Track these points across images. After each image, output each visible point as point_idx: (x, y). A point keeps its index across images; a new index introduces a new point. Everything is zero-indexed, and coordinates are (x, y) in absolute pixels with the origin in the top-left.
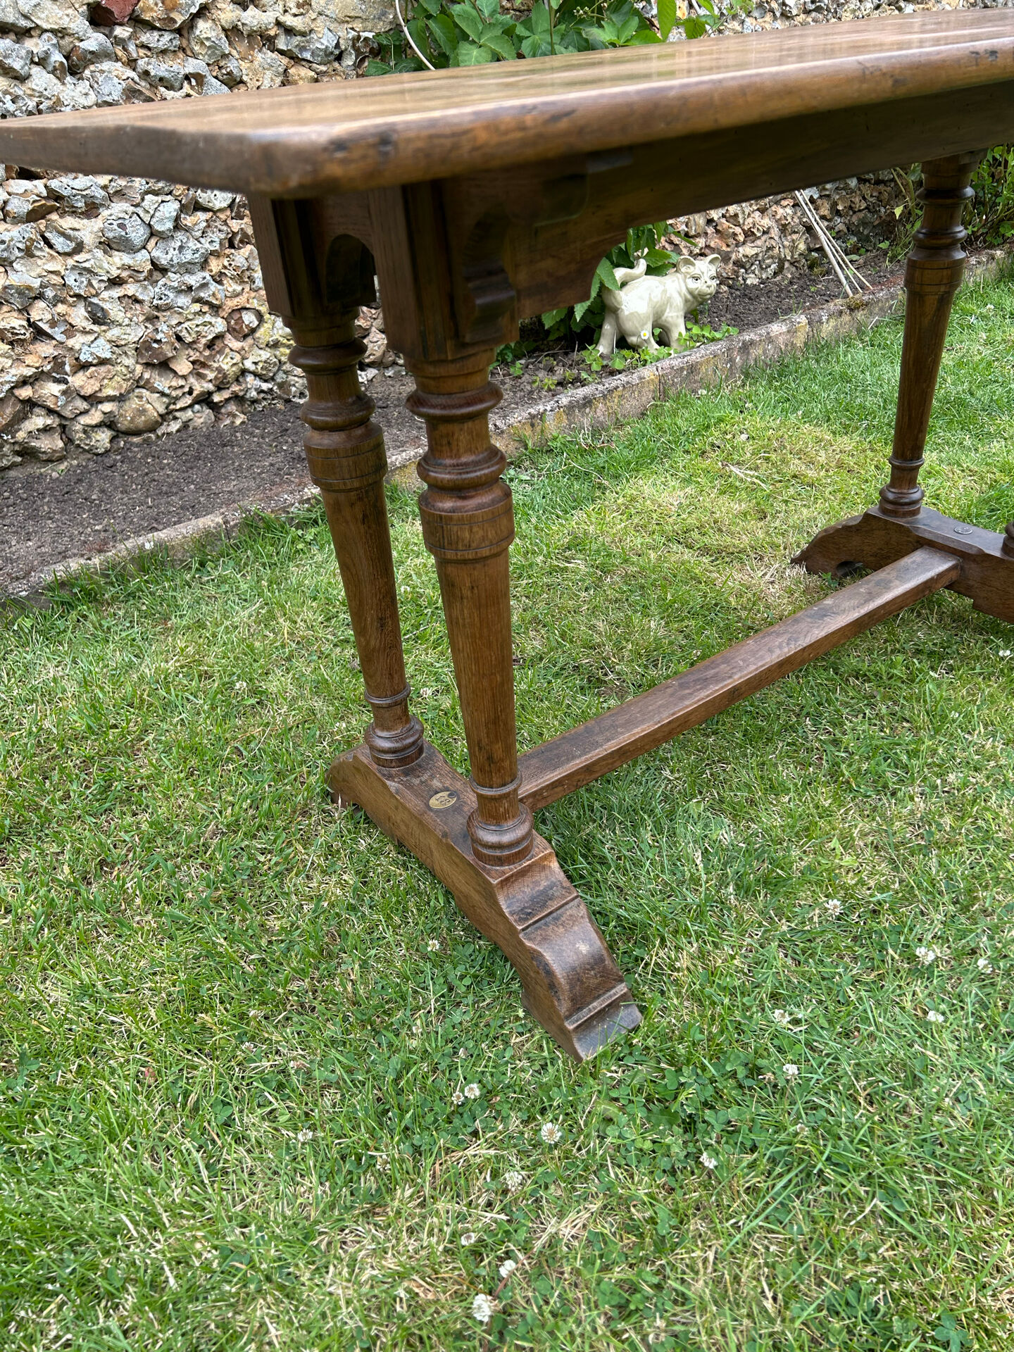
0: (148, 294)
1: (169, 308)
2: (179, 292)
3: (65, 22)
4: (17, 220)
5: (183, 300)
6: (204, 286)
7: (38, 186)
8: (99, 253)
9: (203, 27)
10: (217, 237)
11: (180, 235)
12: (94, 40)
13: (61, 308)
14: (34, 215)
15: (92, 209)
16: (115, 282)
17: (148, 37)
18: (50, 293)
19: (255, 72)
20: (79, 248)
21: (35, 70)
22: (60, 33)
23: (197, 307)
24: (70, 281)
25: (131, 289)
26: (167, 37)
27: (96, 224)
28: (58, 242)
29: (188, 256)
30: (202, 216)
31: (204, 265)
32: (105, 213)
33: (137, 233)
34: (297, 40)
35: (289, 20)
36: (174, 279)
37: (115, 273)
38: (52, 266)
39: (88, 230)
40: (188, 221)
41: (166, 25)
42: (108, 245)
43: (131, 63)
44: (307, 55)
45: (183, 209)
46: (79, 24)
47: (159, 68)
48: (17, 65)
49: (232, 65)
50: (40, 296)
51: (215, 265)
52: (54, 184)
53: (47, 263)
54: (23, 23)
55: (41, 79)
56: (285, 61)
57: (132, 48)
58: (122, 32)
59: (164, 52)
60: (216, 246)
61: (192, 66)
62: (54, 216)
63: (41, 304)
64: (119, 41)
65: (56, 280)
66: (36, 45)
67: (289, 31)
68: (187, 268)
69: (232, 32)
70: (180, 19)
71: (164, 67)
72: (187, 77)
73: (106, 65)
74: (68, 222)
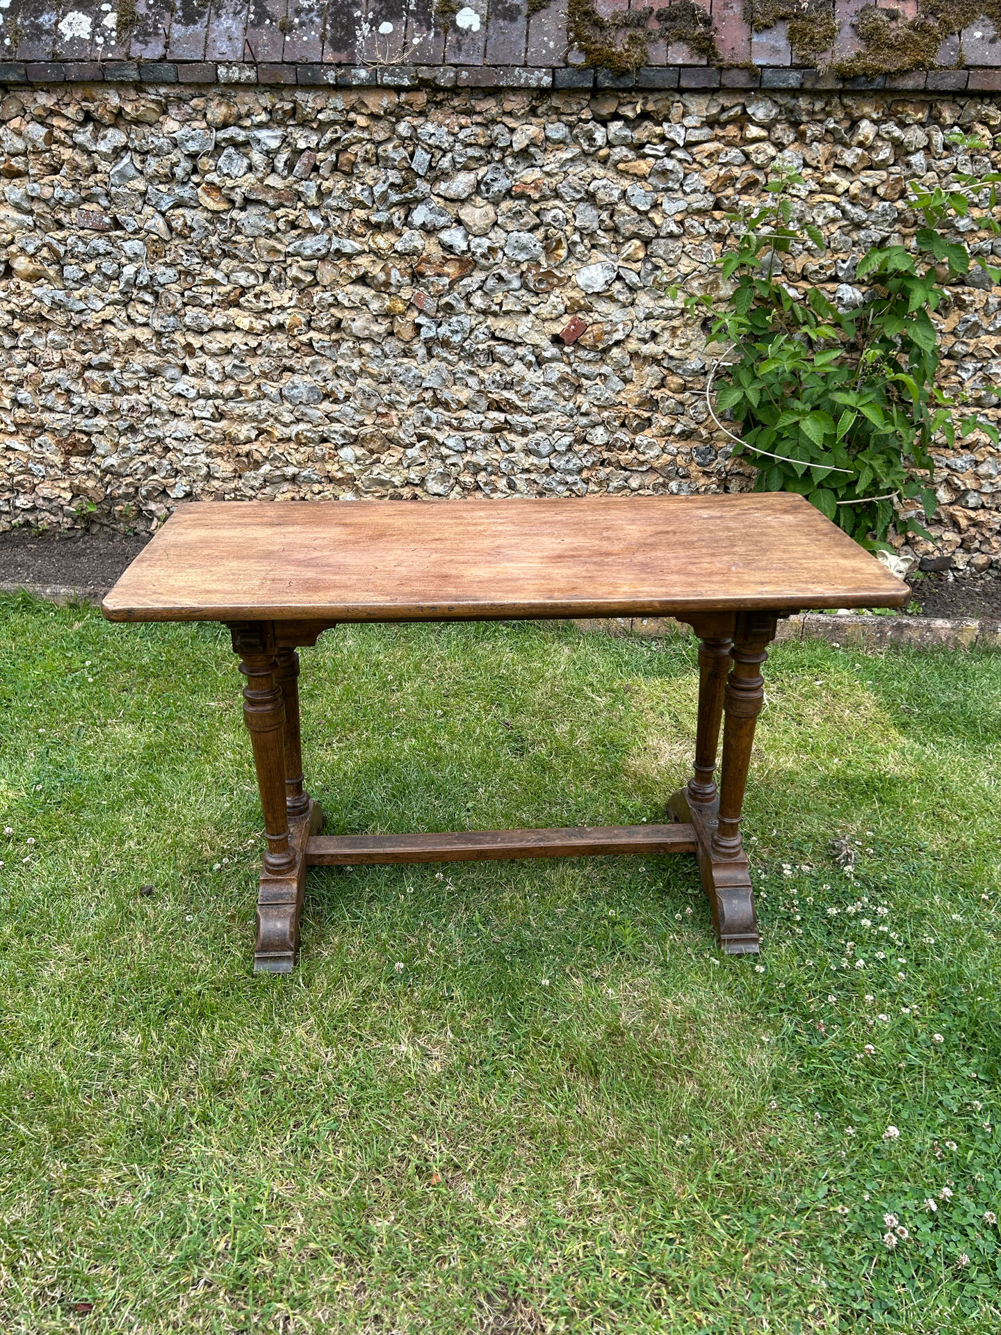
0: (543, 480)
1: (551, 490)
2: (560, 483)
3: (538, 342)
4: (485, 431)
5: (561, 488)
6: (575, 483)
7: (501, 417)
8: (522, 455)
9: (615, 352)
10: (591, 459)
11: (570, 455)
12: (551, 351)
13: (493, 477)
14: (493, 431)
15: (525, 433)
16: (528, 471)
17: (581, 353)
18: (490, 469)
19: (641, 377)
20: (512, 450)
21: (517, 362)
22: (535, 346)
23: (568, 493)
24: (502, 466)
25: (533, 476)
26: (592, 354)
27: (525, 440)
28: (503, 444)
29: (570, 466)
30: (586, 447)
31: (580, 471)
32: (531, 436)
33: (545, 449)
34: (674, 363)
35: (672, 352)
36: (559, 476)
37: (527, 466)
38: (495, 456)
39: (519, 442)
40: (577, 447)
41: (593, 348)
42: (528, 452)
43: (570, 364)
44: (680, 371)
45: (576, 441)
46: (545, 342)
47: (585, 369)
48: (506, 360)
49: (627, 373)
50: (485, 469)
51: (585, 474)
52: (509, 417)
53: (494, 455)
54: (518, 340)
55: (518, 367)
56: (665, 372)
57: (572, 357)
58: (567, 349)
59: (589, 361)
60: (589, 464)
61: (605, 369)
62: (505, 432)
63: (483, 473)
64: (565, 353)
65: (495, 463)
66: (521, 351)
67: (671, 358)
68: (570, 472)
69: (634, 355)
70: (601, 346)
71: (587, 368)
72: (600, 375)
73: (553, 365)
74: (511, 437)
